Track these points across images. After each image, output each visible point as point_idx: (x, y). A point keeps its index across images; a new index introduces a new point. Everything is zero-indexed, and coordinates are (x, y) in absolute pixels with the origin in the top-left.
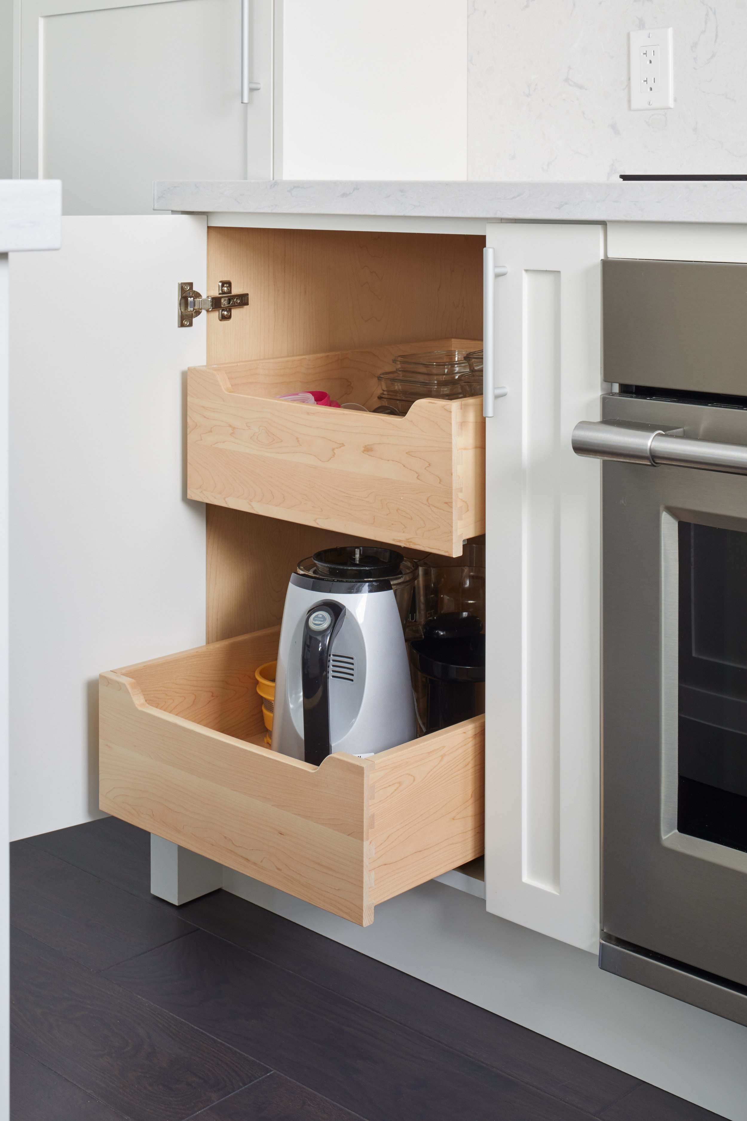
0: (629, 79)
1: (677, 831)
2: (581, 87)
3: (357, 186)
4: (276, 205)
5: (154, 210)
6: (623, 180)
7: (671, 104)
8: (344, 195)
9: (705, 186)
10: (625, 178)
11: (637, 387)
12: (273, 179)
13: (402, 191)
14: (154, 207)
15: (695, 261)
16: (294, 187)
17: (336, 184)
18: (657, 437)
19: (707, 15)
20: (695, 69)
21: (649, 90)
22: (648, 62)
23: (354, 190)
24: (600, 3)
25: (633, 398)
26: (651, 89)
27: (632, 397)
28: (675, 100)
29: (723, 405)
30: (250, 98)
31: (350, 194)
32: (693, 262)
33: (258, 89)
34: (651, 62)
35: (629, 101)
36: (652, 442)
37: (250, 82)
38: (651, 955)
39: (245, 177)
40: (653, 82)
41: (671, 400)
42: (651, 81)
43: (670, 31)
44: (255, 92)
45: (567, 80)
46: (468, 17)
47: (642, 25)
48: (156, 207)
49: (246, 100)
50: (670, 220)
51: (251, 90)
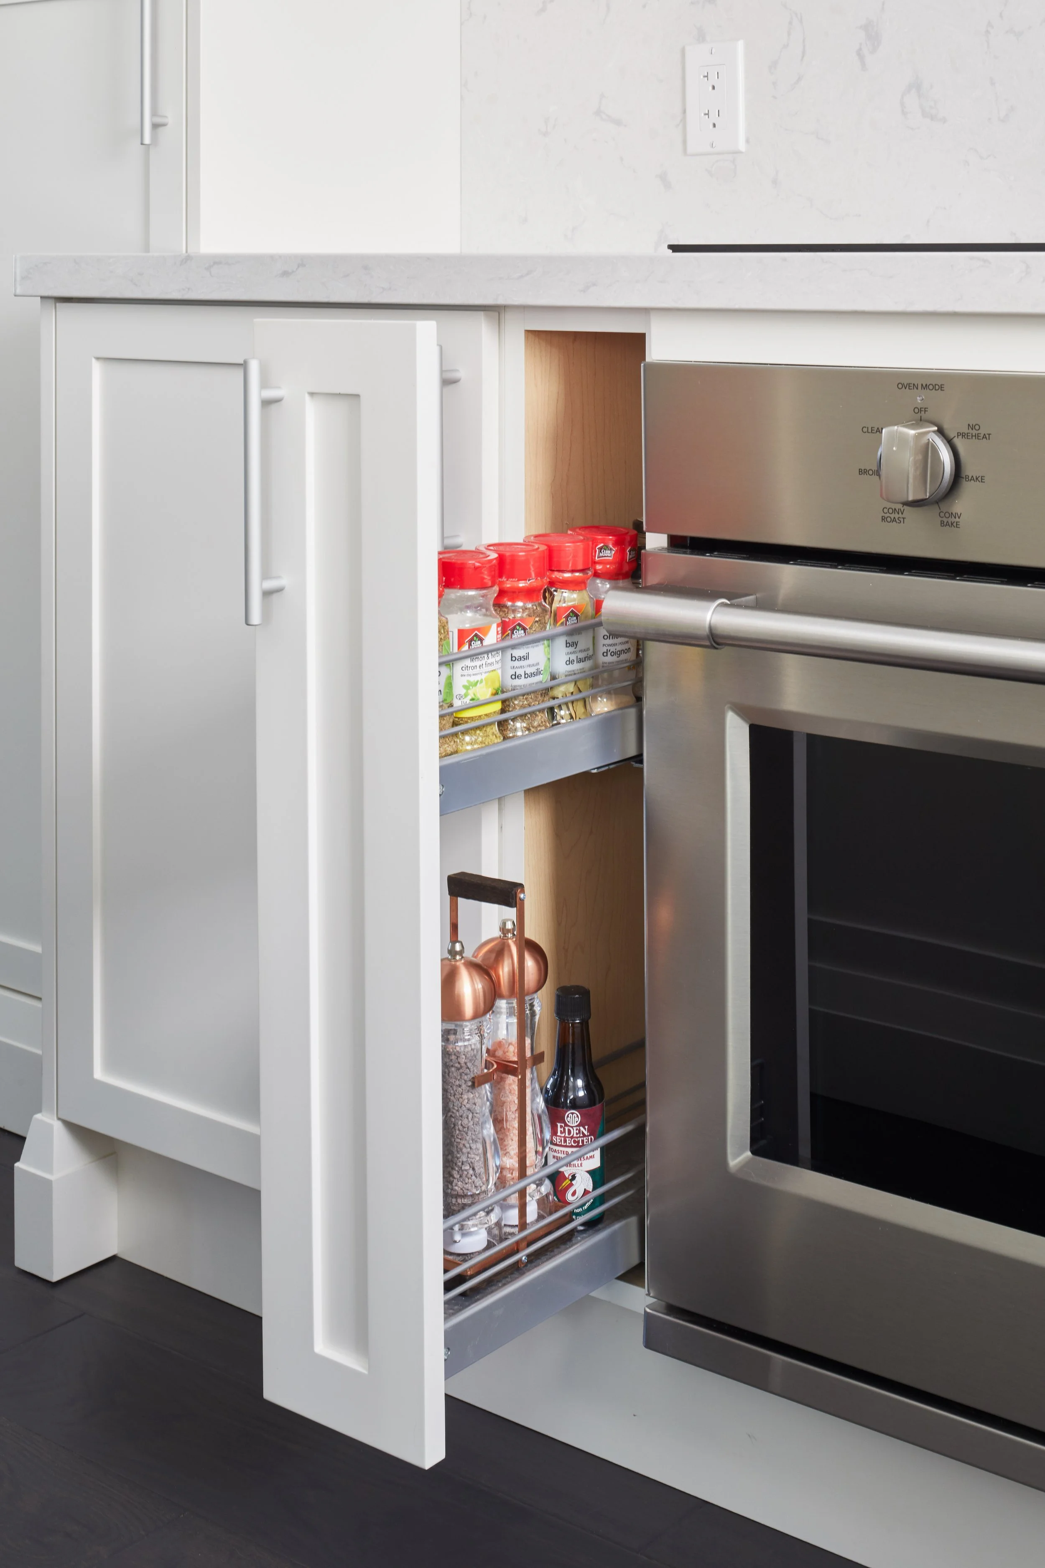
0: (684, 112)
1: (749, 1153)
2: (618, 122)
3: (303, 261)
4: (189, 289)
5: (15, 296)
6: (673, 252)
7: (742, 146)
8: (285, 274)
9: (785, 260)
10: (675, 248)
11: (693, 539)
12: (187, 252)
13: (366, 268)
14: (15, 290)
15: (770, 364)
16: (215, 263)
17: (273, 258)
18: (719, 608)
19: (790, 23)
20: (775, 97)
21: (711, 126)
22: (711, 88)
23: (298, 267)
24: (644, 6)
25: (687, 554)
26: (714, 125)
27: (685, 553)
28: (747, 141)
29: (810, 563)
30: (154, 137)
31: (293, 272)
32: (769, 365)
33: (164, 125)
34: (714, 88)
35: (685, 142)
36: (712, 616)
37: (154, 113)
38: (715, 1326)
39: (147, 249)
40: (717, 116)
41: (739, 556)
42: (714, 114)
43: (740, 45)
44: (161, 129)
45: (598, 113)
46: (461, 24)
47: (701, 37)
48: (18, 292)
49: (147, 140)
50: (737, 307)
51: (155, 126)
